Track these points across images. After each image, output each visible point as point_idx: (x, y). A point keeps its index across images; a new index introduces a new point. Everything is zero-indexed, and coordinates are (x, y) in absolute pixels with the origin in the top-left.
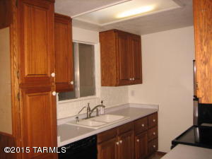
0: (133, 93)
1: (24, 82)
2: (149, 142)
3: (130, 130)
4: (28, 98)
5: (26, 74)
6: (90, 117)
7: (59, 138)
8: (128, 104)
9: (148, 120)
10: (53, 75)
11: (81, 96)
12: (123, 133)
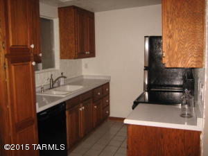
0: (86, 66)
1: (9, 53)
2: (103, 108)
3: (89, 98)
4: (13, 67)
5: (11, 45)
6: (53, 88)
7: (37, 104)
8: (82, 76)
9: (103, 89)
10: (32, 46)
11: (43, 69)
12: (85, 100)
